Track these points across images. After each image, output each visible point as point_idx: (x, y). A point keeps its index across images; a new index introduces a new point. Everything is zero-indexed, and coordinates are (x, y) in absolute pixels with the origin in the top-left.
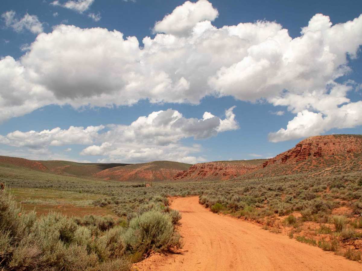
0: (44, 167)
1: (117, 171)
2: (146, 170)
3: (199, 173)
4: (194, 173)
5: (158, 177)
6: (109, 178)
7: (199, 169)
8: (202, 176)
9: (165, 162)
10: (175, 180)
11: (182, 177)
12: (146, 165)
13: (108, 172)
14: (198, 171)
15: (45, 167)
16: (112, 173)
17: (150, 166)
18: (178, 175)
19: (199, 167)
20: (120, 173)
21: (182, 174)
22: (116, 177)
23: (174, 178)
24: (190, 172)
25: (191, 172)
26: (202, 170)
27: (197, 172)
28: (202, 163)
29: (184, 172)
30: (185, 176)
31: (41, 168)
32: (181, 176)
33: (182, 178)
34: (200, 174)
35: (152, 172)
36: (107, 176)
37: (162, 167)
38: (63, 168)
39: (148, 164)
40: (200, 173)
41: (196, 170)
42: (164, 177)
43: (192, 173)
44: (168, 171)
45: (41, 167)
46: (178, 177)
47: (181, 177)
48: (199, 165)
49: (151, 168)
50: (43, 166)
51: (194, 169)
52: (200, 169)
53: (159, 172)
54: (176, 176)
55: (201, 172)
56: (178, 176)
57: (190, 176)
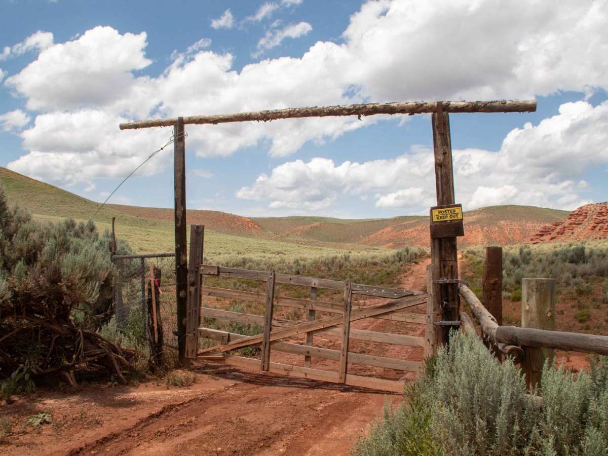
0: (256, 226)
1: (410, 230)
2: (468, 226)
3: (595, 227)
4: (580, 226)
5: (496, 239)
6: (391, 244)
7: (592, 216)
8: (602, 232)
9: (509, 208)
10: (534, 244)
11: (553, 236)
12: (469, 216)
13: (390, 232)
14: (591, 222)
15: (259, 226)
16: (398, 233)
17: (478, 216)
18: (542, 231)
19: (593, 212)
20: (415, 234)
21: (553, 230)
22: (405, 242)
23: (532, 240)
24: (571, 224)
25: (574, 224)
26: (602, 218)
27: (588, 224)
28: (600, 204)
29: (556, 225)
30: (558, 233)
31: (249, 228)
32: (550, 234)
33: (552, 238)
34: (597, 229)
35: (482, 229)
36: (389, 241)
37: (503, 219)
38: (307, 227)
39: (473, 213)
40: (595, 225)
41: (585, 220)
42: (508, 238)
43: (577, 227)
44: (516, 225)
45: (250, 226)
46: (542, 238)
47: (549, 237)
48: (593, 209)
49: (479, 221)
50: (253, 224)
51: (582, 217)
52: (594, 217)
53: (497, 229)
54: (537, 235)
55: (598, 223)
56: (542, 235)
57: (572, 233)
